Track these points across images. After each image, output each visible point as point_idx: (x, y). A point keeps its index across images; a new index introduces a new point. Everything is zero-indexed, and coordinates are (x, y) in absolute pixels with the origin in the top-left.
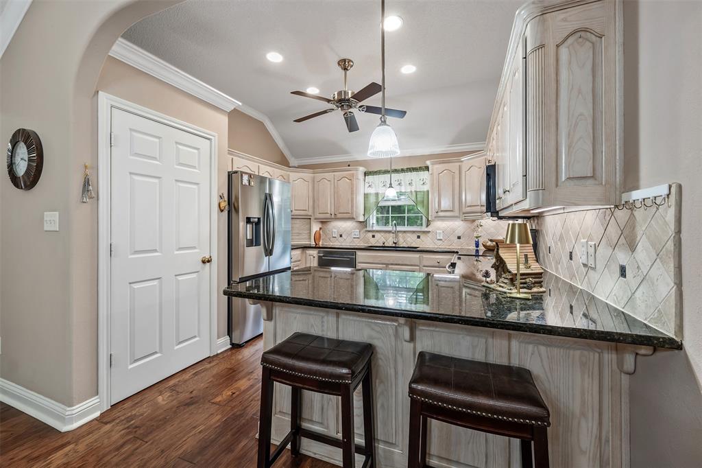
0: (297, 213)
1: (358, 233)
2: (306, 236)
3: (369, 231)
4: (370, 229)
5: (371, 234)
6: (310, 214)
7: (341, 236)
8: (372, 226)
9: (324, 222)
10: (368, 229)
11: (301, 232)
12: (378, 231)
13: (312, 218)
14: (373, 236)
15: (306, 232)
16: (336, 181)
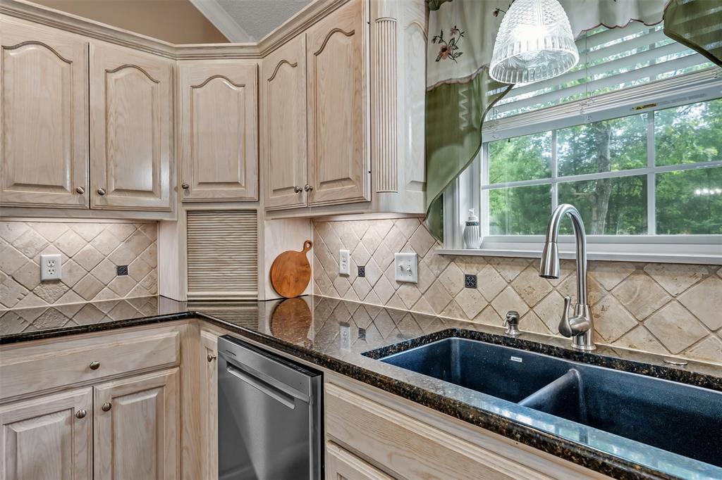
0: (208, 193)
1: (411, 264)
2: (244, 272)
3: (453, 258)
4: (459, 248)
5: (458, 272)
6: (251, 193)
7: (362, 272)
8: (466, 237)
9: (317, 223)
10: (447, 248)
11: (225, 258)
12: (488, 259)
13: (261, 209)
14: (471, 282)
15: (245, 256)
16: (311, 54)
